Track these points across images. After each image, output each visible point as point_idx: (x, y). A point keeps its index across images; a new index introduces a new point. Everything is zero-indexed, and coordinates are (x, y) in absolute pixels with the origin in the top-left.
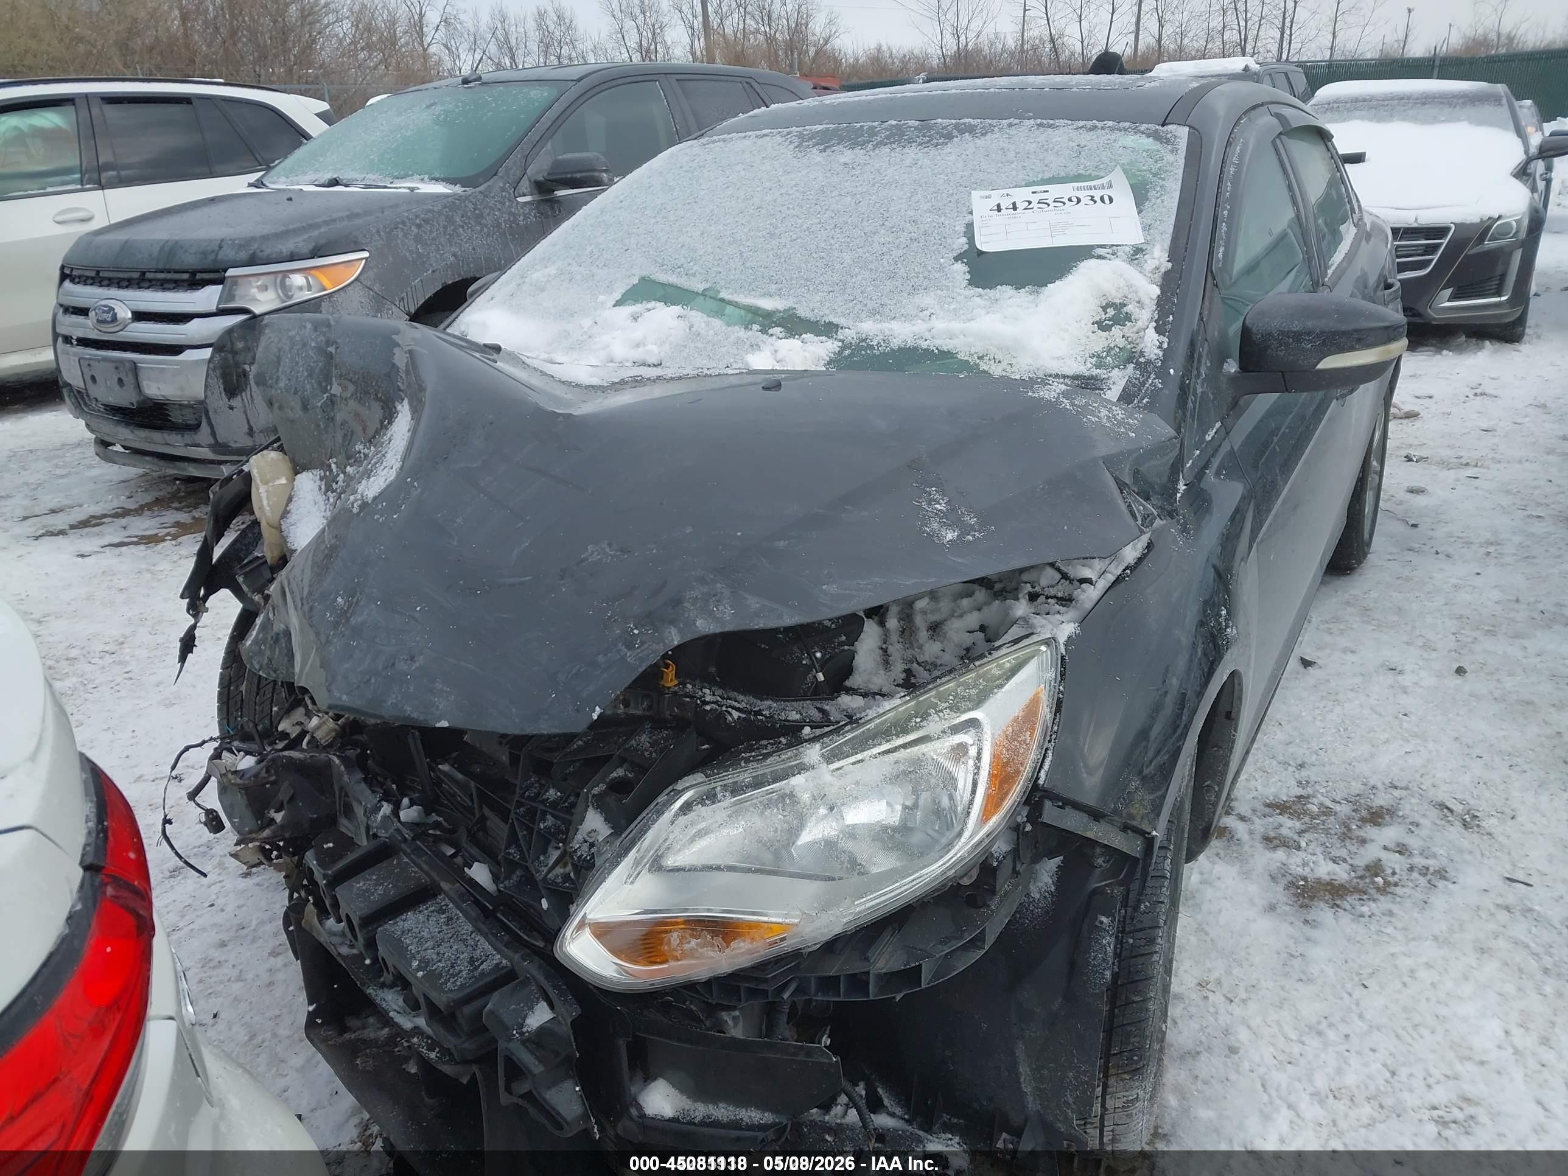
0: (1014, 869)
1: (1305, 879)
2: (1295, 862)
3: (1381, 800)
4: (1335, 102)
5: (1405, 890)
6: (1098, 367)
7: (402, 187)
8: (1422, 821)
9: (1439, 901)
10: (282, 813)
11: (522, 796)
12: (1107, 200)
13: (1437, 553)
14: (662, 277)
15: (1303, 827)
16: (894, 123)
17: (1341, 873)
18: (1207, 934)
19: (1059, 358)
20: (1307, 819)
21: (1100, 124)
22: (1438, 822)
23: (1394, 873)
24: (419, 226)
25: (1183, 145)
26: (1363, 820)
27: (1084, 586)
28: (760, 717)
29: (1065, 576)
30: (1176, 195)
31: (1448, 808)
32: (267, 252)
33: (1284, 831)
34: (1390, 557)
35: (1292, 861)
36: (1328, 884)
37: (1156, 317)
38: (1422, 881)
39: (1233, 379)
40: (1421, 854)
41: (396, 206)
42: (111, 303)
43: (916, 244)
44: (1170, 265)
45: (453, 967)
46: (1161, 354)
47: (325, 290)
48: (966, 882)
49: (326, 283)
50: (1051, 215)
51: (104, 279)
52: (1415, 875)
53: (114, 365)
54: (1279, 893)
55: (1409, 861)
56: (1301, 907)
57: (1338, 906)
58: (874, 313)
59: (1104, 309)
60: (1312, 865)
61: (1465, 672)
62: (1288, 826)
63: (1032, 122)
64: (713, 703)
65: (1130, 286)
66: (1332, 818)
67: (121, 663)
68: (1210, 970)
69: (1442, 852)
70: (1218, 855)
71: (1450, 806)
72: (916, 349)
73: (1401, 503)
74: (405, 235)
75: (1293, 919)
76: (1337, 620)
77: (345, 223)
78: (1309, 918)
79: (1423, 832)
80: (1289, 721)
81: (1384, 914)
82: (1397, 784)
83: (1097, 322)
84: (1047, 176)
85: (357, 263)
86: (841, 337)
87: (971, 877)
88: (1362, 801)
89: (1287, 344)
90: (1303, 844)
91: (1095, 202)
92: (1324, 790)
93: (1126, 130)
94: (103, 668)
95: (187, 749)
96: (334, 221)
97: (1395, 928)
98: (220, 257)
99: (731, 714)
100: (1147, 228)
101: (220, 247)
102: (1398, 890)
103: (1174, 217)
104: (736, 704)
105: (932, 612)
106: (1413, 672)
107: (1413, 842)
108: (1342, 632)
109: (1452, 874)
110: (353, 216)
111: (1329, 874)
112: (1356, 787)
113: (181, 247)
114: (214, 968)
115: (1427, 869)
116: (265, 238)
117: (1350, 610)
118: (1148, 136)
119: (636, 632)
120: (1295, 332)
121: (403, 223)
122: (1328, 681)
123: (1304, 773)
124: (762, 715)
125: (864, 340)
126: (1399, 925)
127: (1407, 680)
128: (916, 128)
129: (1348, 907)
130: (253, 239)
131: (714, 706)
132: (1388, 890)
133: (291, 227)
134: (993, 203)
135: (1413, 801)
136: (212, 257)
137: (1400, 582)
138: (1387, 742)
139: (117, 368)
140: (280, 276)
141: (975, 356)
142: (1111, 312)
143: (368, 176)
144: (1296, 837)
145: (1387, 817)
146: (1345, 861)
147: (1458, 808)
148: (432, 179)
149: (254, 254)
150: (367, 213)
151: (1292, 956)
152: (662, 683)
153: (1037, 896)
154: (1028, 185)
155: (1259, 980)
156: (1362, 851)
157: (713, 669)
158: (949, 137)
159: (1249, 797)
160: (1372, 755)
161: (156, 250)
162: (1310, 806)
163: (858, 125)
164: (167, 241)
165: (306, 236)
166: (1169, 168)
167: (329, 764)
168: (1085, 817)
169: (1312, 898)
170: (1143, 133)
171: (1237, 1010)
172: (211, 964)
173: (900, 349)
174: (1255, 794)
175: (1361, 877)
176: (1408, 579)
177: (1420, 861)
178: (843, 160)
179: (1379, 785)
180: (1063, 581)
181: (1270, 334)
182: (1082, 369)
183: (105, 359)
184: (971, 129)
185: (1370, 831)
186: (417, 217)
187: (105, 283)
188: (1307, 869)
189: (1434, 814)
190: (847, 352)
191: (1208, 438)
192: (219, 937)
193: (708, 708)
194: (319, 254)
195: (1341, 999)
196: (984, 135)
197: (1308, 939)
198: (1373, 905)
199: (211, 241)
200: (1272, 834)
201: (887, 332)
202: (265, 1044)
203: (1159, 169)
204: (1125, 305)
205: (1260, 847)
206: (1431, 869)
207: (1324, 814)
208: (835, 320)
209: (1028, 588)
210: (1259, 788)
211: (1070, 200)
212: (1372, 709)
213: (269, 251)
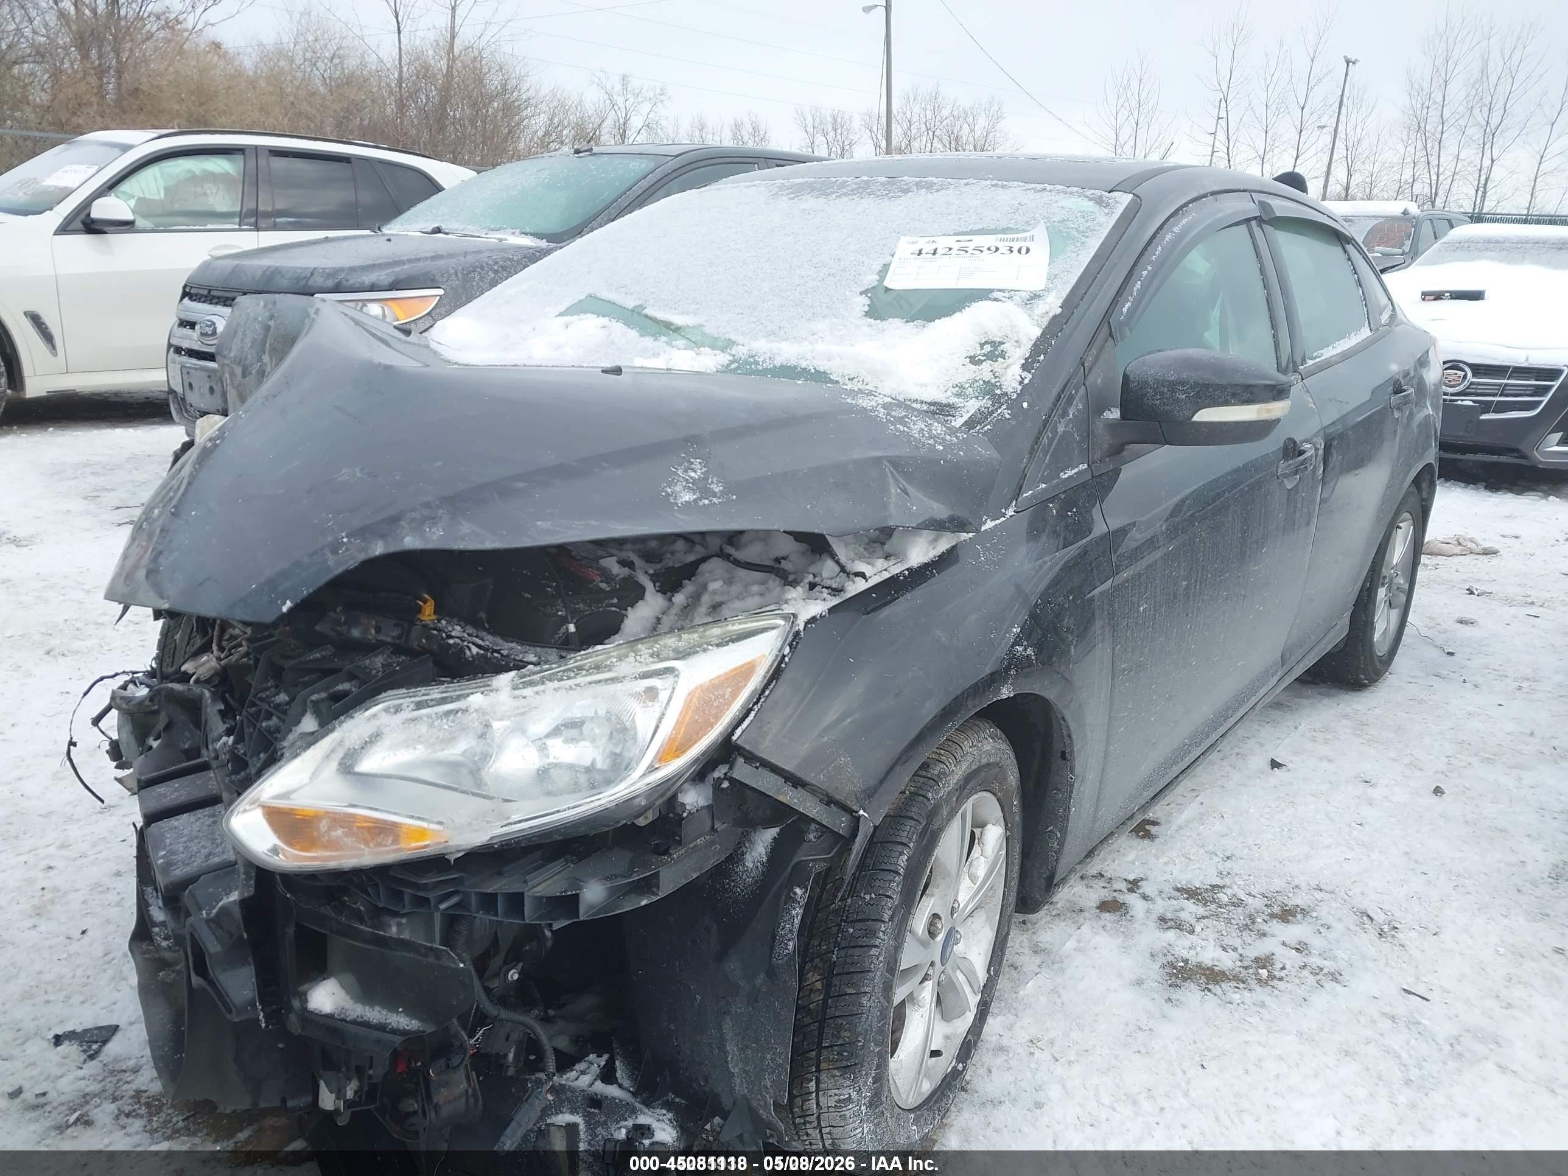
0: (713, 827)
1: (1186, 961)
2: (1182, 946)
3: (1298, 900)
4: (1467, 241)
5: (1288, 985)
6: (958, 395)
7: (493, 238)
8: (1335, 924)
9: (1321, 1000)
10: (158, 742)
11: (255, 696)
12: (1024, 251)
13: (1465, 681)
14: (606, 295)
15: (1207, 913)
16: (865, 178)
17: (1227, 961)
18: (1059, 997)
19: (922, 385)
20: (1213, 907)
21: (1048, 187)
22: (1352, 927)
23: (1283, 968)
24: (496, 272)
25: (1119, 210)
26: (1273, 916)
27: (857, 579)
28: (496, 655)
29: (843, 569)
30: (1092, 252)
31: (1369, 916)
32: (352, 281)
33: (1184, 915)
34: (1411, 680)
35: (1179, 943)
36: (1208, 969)
37: (1028, 355)
38: (1311, 980)
39: (1111, 425)
40: (1320, 955)
41: (480, 252)
42: (214, 318)
43: (831, 278)
44: (1060, 310)
45: (191, 858)
46: (1020, 388)
47: (398, 320)
48: (642, 822)
49: (400, 314)
50: (965, 261)
51: (214, 297)
52: (1306, 973)
53: (207, 374)
54: (1154, 971)
55: (1304, 960)
56: (1170, 986)
57: (1209, 990)
58: (771, 334)
59: (982, 346)
60: (1199, 949)
61: (1442, 793)
62: (1190, 909)
63: (988, 182)
64: (458, 638)
65: (1013, 327)
66: (1240, 910)
67: (140, 632)
68: (1047, 1030)
69: (1343, 955)
70: (1104, 927)
71: (1371, 915)
72: (795, 367)
73: (1446, 631)
74: (481, 279)
75: (1156, 996)
76: (1326, 729)
77: (429, 262)
78: (1174, 997)
79: (1332, 935)
80: (1233, 816)
81: (1254, 1004)
82: (1323, 887)
83: (970, 357)
84: (976, 227)
85: (431, 299)
86: (734, 352)
87: (646, 818)
88: (1280, 898)
89: (1162, 394)
90: (1198, 929)
91: (1012, 252)
92: (1242, 883)
93: (1071, 193)
94: (124, 634)
95: (102, 679)
96: (419, 260)
97: (1261, 1019)
98: (310, 282)
99: (469, 649)
100: (1052, 277)
101: (312, 274)
102: (1281, 985)
103: (1082, 270)
104: (480, 642)
105: (722, 594)
106: (1387, 786)
107: (1317, 943)
108: (1326, 741)
109: (1346, 975)
110: (436, 257)
111: (1213, 960)
112: (1278, 884)
113: (280, 273)
114: (101, 892)
115: (1321, 969)
116: (353, 269)
117: (1344, 722)
118: (1091, 200)
119: (345, 540)
120: (1170, 382)
121: (482, 268)
122: (1292, 784)
123: (1228, 864)
124: (499, 653)
125: (753, 357)
126: (1267, 1017)
127: (1375, 793)
128: (882, 183)
129: (1219, 992)
130: (342, 270)
131: (457, 641)
132: (1270, 983)
133: (378, 262)
134: (917, 248)
135: (1334, 905)
136: (303, 283)
137: (1412, 703)
138: (1329, 846)
139: (209, 377)
140: (360, 304)
141: (847, 378)
142: (988, 348)
143: (468, 227)
144: (1193, 922)
145: (1299, 916)
146: (1235, 949)
147: (1379, 917)
148: (523, 233)
149: (339, 282)
150: (450, 256)
151: (1140, 1029)
152: (419, 616)
153: (751, 865)
154: (955, 234)
155: (1094, 1046)
156: (1258, 943)
157: (483, 615)
158: (906, 191)
159: (1161, 879)
160: (1308, 857)
161: (259, 274)
162: (1220, 895)
163: (834, 179)
164: (269, 267)
165: (390, 271)
166: (1097, 228)
167: (201, 697)
168: (780, 781)
169: (1185, 980)
170: (1087, 197)
171: (1059, 1070)
172: (100, 889)
173: (782, 366)
174: (1169, 877)
175: (1246, 968)
176: (1421, 702)
177: (1315, 961)
178: (804, 206)
179: (1303, 885)
180: (841, 574)
181: (1146, 382)
182: (942, 397)
183: (202, 369)
184: (929, 186)
185: (1276, 926)
186: (496, 263)
187: (215, 301)
188: (1192, 952)
189: (1352, 920)
190: (733, 366)
191: (1063, 476)
192: (117, 867)
193: (451, 641)
194: (397, 287)
195: (1174, 1075)
196: (937, 191)
197: (1164, 1016)
198: (1246, 993)
199: (305, 268)
200: (1169, 916)
201: (775, 351)
202: (114, 962)
203: (1088, 228)
204: (1003, 343)
205: (1152, 925)
206: (1325, 971)
207: (1233, 904)
208: (733, 337)
209: (810, 578)
210: (1175, 872)
211: (989, 249)
212: (1327, 815)
213: (354, 280)
